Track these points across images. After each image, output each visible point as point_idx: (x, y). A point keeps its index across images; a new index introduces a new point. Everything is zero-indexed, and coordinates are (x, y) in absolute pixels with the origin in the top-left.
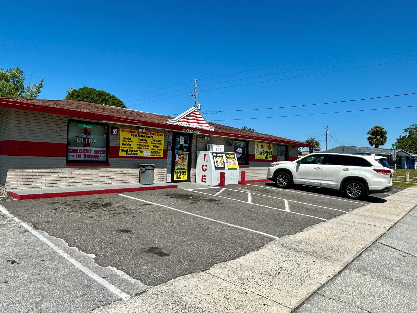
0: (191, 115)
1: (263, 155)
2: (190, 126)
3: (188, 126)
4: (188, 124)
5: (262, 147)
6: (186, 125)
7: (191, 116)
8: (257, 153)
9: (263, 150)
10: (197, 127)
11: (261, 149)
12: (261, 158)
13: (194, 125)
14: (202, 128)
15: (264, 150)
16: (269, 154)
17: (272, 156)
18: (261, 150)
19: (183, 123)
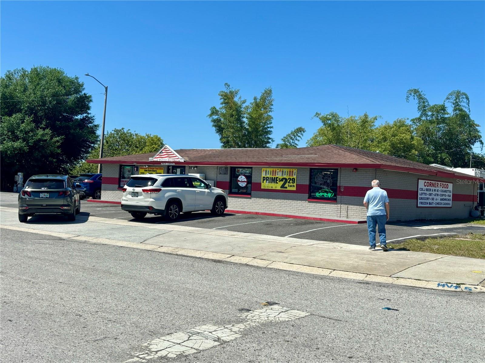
0: (163, 151)
1: (275, 184)
2: (164, 160)
3: (162, 160)
4: (162, 159)
5: (274, 173)
6: (161, 160)
7: (163, 153)
8: (265, 181)
9: (275, 177)
10: (169, 160)
11: (273, 176)
12: (272, 187)
13: (167, 159)
14: (173, 160)
15: (277, 178)
16: (289, 182)
17: (295, 184)
18: (272, 178)
19: (159, 159)
